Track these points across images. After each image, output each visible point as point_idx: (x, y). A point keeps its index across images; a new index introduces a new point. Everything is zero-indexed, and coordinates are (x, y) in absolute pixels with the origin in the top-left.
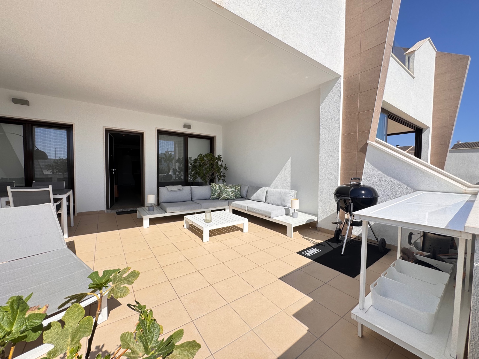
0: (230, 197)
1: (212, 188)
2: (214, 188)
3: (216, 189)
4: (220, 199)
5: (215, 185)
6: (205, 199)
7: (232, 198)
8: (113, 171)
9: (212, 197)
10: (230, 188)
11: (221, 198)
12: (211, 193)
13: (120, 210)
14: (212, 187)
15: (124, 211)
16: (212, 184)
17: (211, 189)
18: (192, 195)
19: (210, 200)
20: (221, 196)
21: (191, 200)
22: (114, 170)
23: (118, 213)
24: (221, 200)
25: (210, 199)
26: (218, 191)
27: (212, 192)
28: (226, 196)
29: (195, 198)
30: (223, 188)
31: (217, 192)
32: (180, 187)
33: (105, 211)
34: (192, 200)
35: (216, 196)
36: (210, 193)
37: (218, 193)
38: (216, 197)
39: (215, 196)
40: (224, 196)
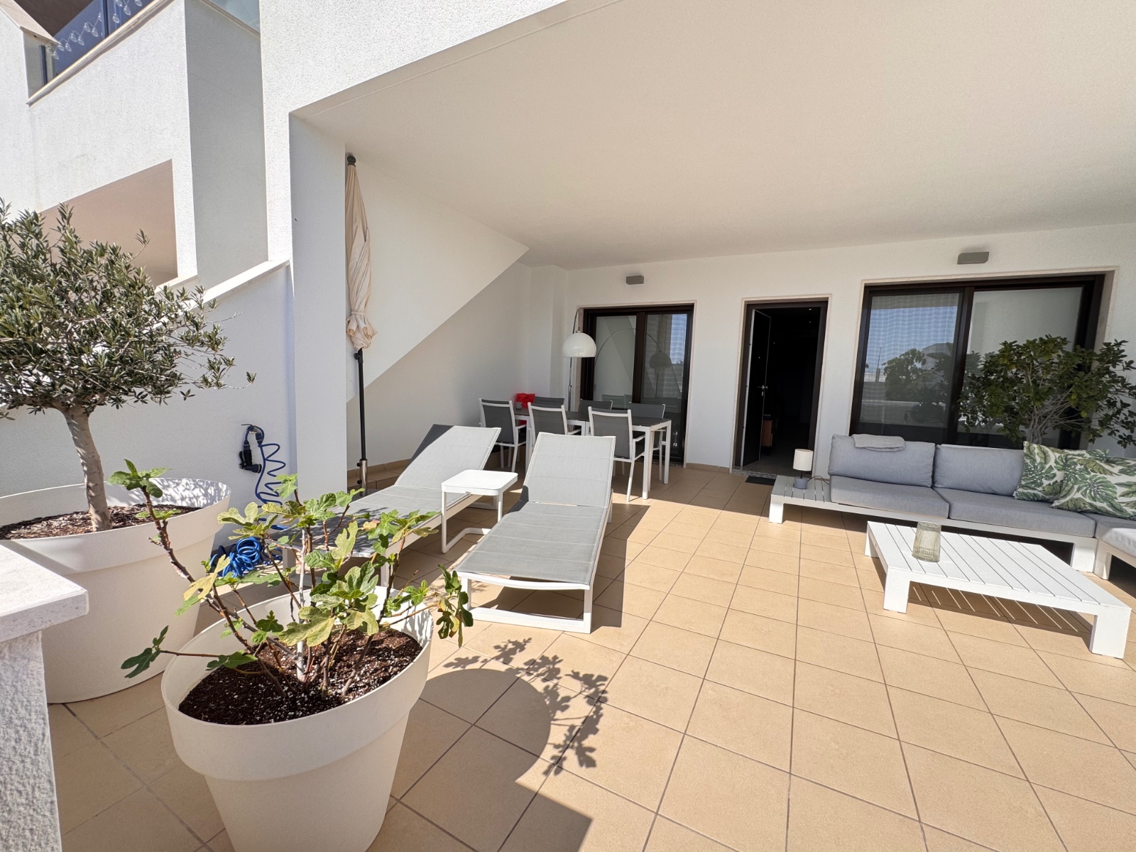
0: (1112, 506)
1: (1028, 461)
2: (1035, 460)
3: (1047, 466)
4: (1056, 503)
5: (1045, 453)
6: (990, 491)
7: (1121, 511)
8: (761, 390)
9: (1020, 490)
10: (1122, 472)
11: (1063, 501)
12: (1022, 476)
13: (758, 474)
14: (1030, 455)
15: (764, 476)
16: (1029, 448)
17: (1026, 464)
18: (938, 471)
19: (1009, 499)
20: (1065, 496)
21: (929, 483)
22: (763, 387)
23: (751, 480)
24: (1059, 508)
25: (1011, 496)
26: (1055, 475)
27: (1026, 475)
28: (1088, 500)
29: (947, 483)
30: (1078, 467)
31: (1048, 478)
32: (897, 441)
33: (729, 469)
34: (932, 487)
35: (1040, 489)
36: (1017, 475)
37: (1051, 482)
38: (1041, 494)
39: (1038, 492)
40: (1079, 495)
